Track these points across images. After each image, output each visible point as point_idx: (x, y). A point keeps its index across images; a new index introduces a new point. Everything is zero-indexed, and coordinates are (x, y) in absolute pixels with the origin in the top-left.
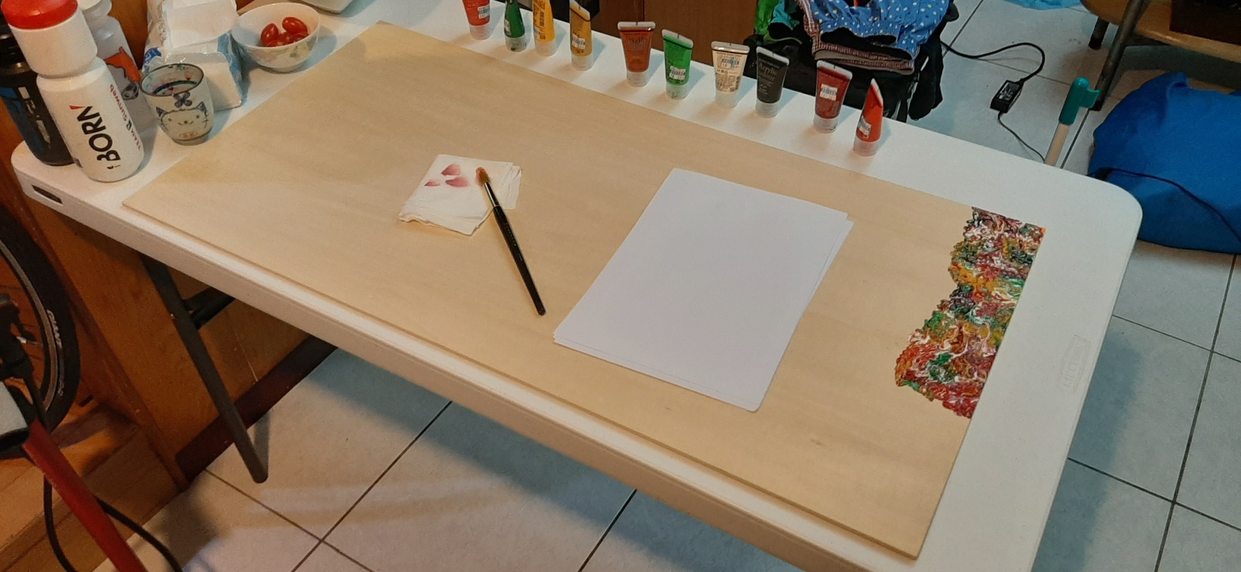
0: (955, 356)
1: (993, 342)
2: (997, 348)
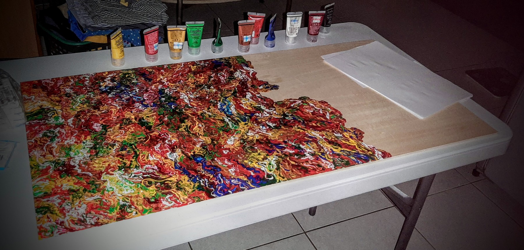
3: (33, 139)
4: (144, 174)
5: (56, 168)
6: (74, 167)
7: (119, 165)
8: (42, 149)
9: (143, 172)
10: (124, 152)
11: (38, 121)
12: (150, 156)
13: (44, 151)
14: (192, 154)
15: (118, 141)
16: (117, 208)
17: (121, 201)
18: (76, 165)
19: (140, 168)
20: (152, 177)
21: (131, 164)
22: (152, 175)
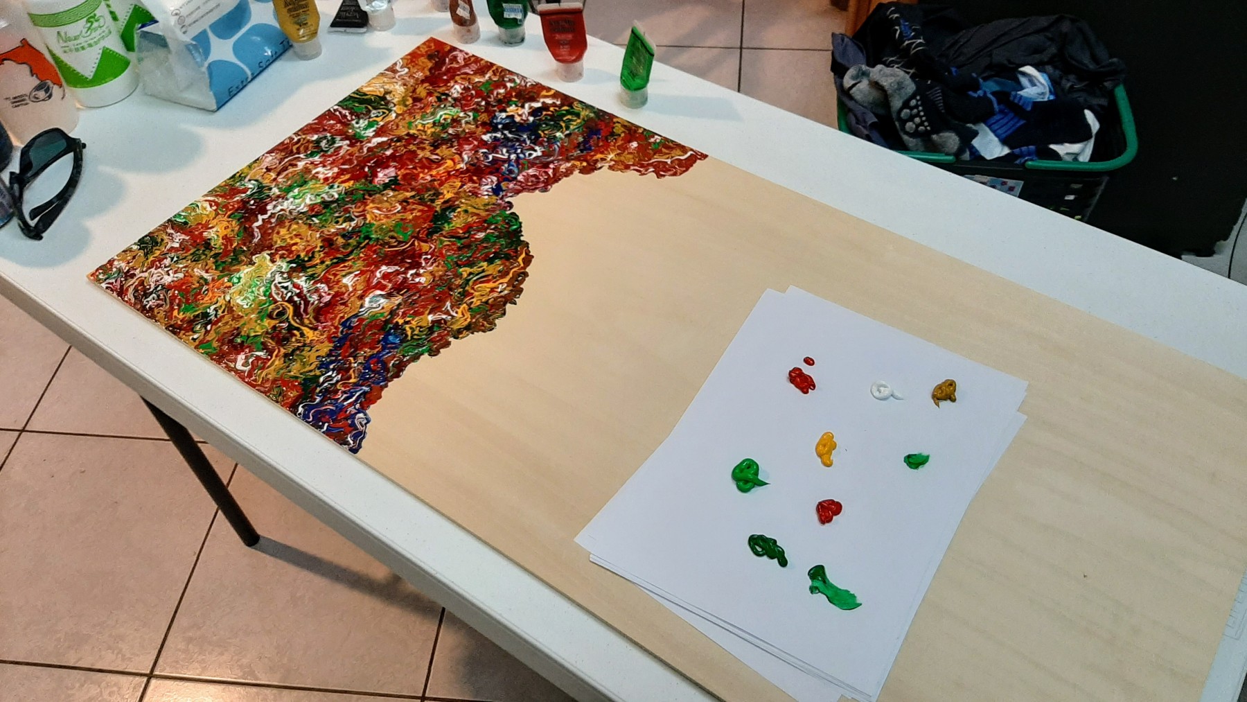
0: (302, 156)
1: (256, 165)
2: (258, 159)
3: (299, 137)
4: (298, 295)
5: (249, 198)
6: (264, 212)
7: (302, 255)
8: (281, 160)
9: (305, 290)
10: (340, 241)
11: (347, 114)
12: (353, 275)
13: (280, 163)
14: (401, 321)
15: (365, 219)
16: (196, 311)
17: (212, 308)
18: (269, 213)
19: (312, 282)
20: (296, 307)
21: (315, 266)
22: (302, 306)
